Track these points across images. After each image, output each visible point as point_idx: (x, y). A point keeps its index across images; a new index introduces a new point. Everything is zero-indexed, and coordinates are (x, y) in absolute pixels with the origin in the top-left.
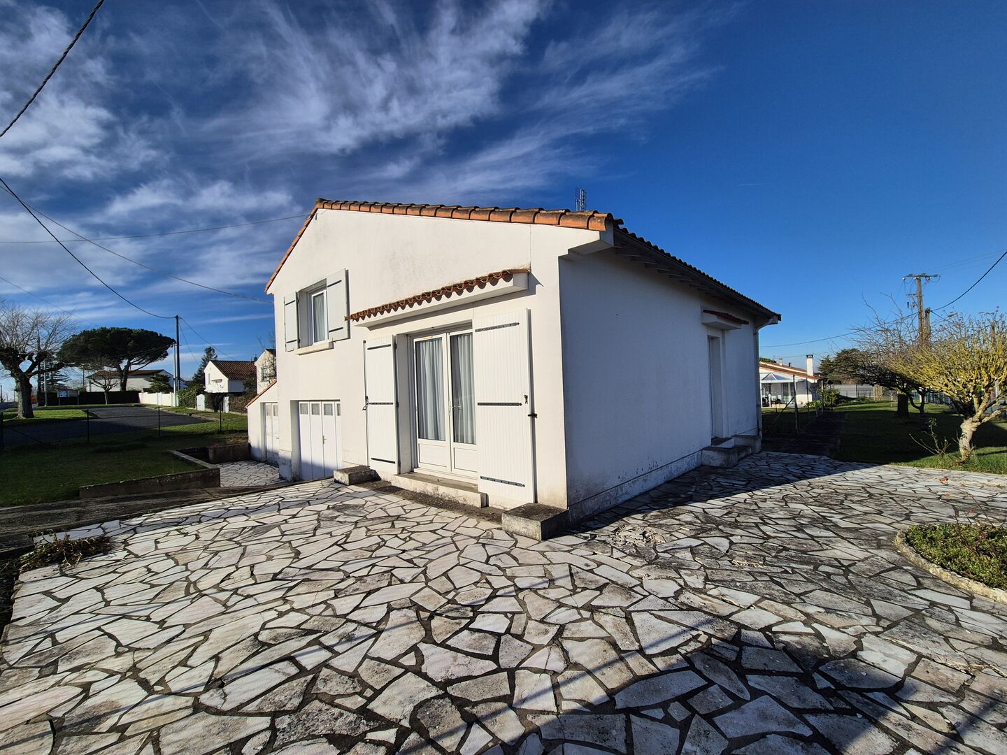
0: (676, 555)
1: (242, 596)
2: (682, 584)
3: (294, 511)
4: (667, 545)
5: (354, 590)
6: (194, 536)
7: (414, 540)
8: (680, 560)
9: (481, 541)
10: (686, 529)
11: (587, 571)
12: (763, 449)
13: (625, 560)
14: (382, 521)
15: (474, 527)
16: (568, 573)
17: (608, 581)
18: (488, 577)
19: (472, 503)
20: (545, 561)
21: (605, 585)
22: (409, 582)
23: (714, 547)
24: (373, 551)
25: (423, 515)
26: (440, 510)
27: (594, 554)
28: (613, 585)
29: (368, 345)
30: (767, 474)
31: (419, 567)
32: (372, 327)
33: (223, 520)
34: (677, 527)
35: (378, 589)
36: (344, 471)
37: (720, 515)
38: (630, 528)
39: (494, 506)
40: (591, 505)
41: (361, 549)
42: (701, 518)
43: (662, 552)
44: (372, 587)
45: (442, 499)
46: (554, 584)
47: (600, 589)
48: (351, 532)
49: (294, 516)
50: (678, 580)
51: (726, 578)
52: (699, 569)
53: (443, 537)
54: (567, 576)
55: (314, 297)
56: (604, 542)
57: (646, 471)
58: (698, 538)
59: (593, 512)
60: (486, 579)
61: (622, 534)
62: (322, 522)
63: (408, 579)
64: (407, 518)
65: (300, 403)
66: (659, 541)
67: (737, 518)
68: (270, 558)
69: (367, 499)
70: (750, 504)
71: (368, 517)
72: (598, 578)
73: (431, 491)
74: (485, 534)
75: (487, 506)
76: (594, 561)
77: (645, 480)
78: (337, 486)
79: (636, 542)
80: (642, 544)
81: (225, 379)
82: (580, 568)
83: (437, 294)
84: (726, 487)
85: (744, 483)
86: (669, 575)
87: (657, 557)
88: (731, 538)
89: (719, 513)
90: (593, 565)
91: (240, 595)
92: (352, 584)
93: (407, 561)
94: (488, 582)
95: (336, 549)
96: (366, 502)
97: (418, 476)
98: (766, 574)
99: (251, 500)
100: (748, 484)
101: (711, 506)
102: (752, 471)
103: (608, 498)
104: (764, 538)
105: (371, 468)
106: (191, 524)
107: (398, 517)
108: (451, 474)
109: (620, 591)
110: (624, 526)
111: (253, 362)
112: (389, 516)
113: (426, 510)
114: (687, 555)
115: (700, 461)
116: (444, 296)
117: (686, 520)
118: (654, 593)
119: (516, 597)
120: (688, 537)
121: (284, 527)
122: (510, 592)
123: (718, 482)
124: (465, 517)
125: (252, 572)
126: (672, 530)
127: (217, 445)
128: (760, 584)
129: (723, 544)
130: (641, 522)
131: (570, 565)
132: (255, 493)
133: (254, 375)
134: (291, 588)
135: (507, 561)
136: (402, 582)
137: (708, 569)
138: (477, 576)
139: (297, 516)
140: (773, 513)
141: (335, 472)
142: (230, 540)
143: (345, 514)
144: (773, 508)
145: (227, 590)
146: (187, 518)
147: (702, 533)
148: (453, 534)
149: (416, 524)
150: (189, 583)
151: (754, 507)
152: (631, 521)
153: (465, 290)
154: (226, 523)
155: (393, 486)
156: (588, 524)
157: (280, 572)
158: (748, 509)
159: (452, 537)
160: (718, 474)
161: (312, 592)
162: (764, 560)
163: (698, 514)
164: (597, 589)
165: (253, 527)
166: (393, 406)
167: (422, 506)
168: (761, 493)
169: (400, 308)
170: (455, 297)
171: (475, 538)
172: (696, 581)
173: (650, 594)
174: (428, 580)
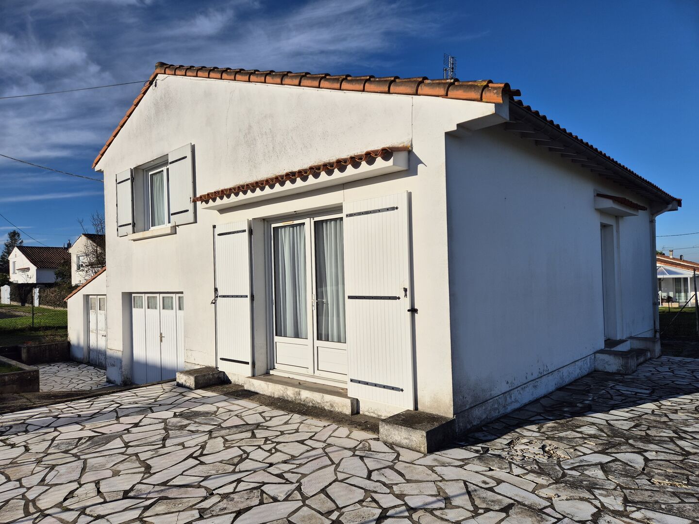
0: (585, 472)
1: (92, 516)
2: (599, 505)
3: (136, 419)
4: (572, 461)
5: (221, 510)
6: (23, 449)
7: (281, 451)
8: (591, 479)
9: (357, 453)
10: (592, 444)
11: (486, 489)
12: (663, 353)
13: (526, 477)
14: (240, 429)
15: (348, 437)
16: (464, 490)
17: (512, 501)
18: (374, 495)
19: (340, 410)
20: (434, 477)
21: (510, 506)
22: (284, 500)
23: (627, 464)
24: (236, 465)
25: (286, 423)
26: (304, 418)
27: (491, 470)
28: (519, 506)
29: (217, 231)
30: (673, 382)
31: (291, 483)
32: (223, 210)
33: (53, 429)
34: (580, 441)
35: (249, 509)
36: (189, 373)
37: (627, 428)
38: (525, 441)
39: (367, 413)
40: (479, 414)
41: (221, 462)
42: (606, 430)
43: (568, 469)
44: (242, 506)
45: (304, 405)
46: (451, 503)
47: (506, 509)
48: (206, 443)
49: (136, 425)
50: (594, 502)
51: (648, 499)
52: (615, 489)
53: (314, 449)
54: (463, 494)
55: (152, 175)
56: (499, 456)
57: (535, 375)
58: (607, 454)
59: (481, 422)
60: (372, 498)
61: (518, 447)
62: (170, 432)
63: (282, 497)
64: (268, 427)
65: (133, 295)
66: (563, 456)
67: (648, 432)
68: (116, 474)
69: (218, 405)
70: (660, 416)
71: (223, 425)
72: (500, 497)
73: (292, 396)
74: (361, 446)
75: (358, 413)
76: (491, 477)
77: (535, 387)
78: (180, 390)
79: (537, 457)
80: (543, 459)
81: (33, 268)
82: (477, 486)
83: (303, 174)
84: (627, 396)
85: (648, 392)
86: (582, 496)
87: (564, 475)
88: (645, 454)
89: (626, 425)
90: (492, 483)
91: (89, 515)
92: (217, 503)
93: (277, 475)
94: (374, 500)
95: (192, 462)
96: (218, 408)
97: (275, 378)
98: (692, 495)
99: (82, 406)
100: (653, 392)
101: (615, 418)
102: (654, 378)
103: (496, 406)
104: (682, 455)
105: (220, 369)
106: (16, 434)
107: (258, 426)
108: (313, 377)
109: (529, 513)
110: (518, 439)
111: (67, 249)
112: (248, 424)
113: (288, 417)
114: (599, 473)
115: (593, 366)
116: (311, 177)
117: (590, 432)
118: (570, 517)
119: (410, 518)
120: (595, 452)
121: (127, 437)
122: (401, 512)
123: (618, 390)
124: (334, 426)
125: (98, 489)
126: (575, 444)
127: (31, 344)
128: (688, 506)
129: (638, 461)
130: (537, 434)
131: (465, 482)
132: (85, 398)
133: (68, 263)
134: (147, 508)
135: (391, 477)
136: (275, 500)
137: (626, 488)
138: (359, 495)
139: (141, 424)
140: (687, 426)
141: (178, 374)
142: (66, 452)
143: (196, 422)
144: (687, 420)
145: (72, 510)
146: (11, 427)
147: (611, 448)
148: (325, 445)
149: (279, 433)
150: (27, 502)
151: (664, 419)
152: (526, 433)
153: (336, 170)
154: (56, 433)
155: (246, 390)
156: (477, 435)
157: (132, 489)
158: (658, 421)
159: (324, 449)
160: (616, 380)
161: (173, 513)
162: (688, 480)
163: (602, 427)
164: (501, 510)
165: (91, 438)
166: (248, 300)
167: (282, 413)
168: (669, 404)
169: (258, 189)
170: (324, 177)
171: (350, 449)
172: (615, 503)
173: (565, 517)
174: (304, 498)
